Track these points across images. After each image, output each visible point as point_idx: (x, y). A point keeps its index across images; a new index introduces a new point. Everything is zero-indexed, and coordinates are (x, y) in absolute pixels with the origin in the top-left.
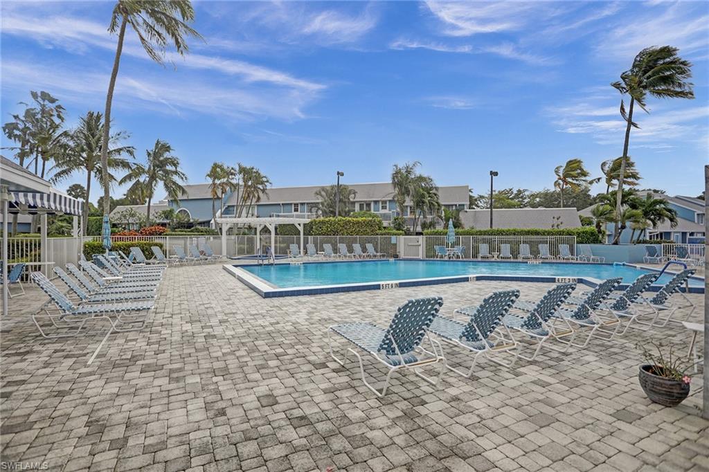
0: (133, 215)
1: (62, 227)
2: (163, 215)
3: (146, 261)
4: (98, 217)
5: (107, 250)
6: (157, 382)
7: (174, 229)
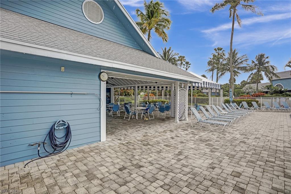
0: (251, 88)
1: (225, 93)
2: (266, 88)
3: (249, 108)
4: (238, 90)
5: (231, 102)
6: (206, 150)
7: (272, 94)
